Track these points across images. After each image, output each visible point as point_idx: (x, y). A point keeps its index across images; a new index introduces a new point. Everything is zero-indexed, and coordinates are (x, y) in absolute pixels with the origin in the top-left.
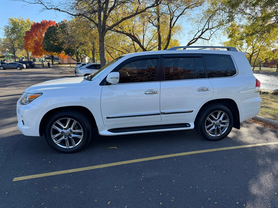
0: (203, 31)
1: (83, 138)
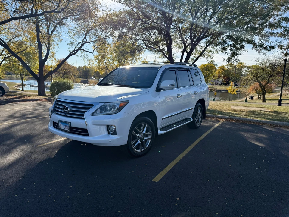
1: (152, 139)
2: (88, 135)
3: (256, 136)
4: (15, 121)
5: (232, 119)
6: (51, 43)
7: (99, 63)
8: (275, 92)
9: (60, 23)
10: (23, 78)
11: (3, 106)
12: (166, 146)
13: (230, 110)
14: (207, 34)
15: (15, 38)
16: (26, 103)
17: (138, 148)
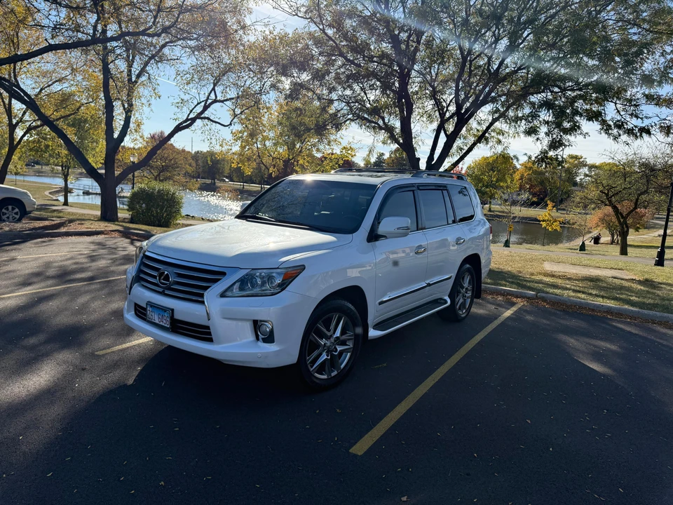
0: (206, 103)
1: (354, 351)
2: (210, 340)
3: (595, 346)
4: (47, 287)
5: (544, 299)
6: (136, 102)
7: (243, 147)
8: (653, 228)
9: (158, 57)
10: (68, 174)
11: (22, 246)
12: (385, 365)
13: (540, 274)
14: (493, 94)
15: (51, 85)
16: (73, 239)
17: (321, 369)
